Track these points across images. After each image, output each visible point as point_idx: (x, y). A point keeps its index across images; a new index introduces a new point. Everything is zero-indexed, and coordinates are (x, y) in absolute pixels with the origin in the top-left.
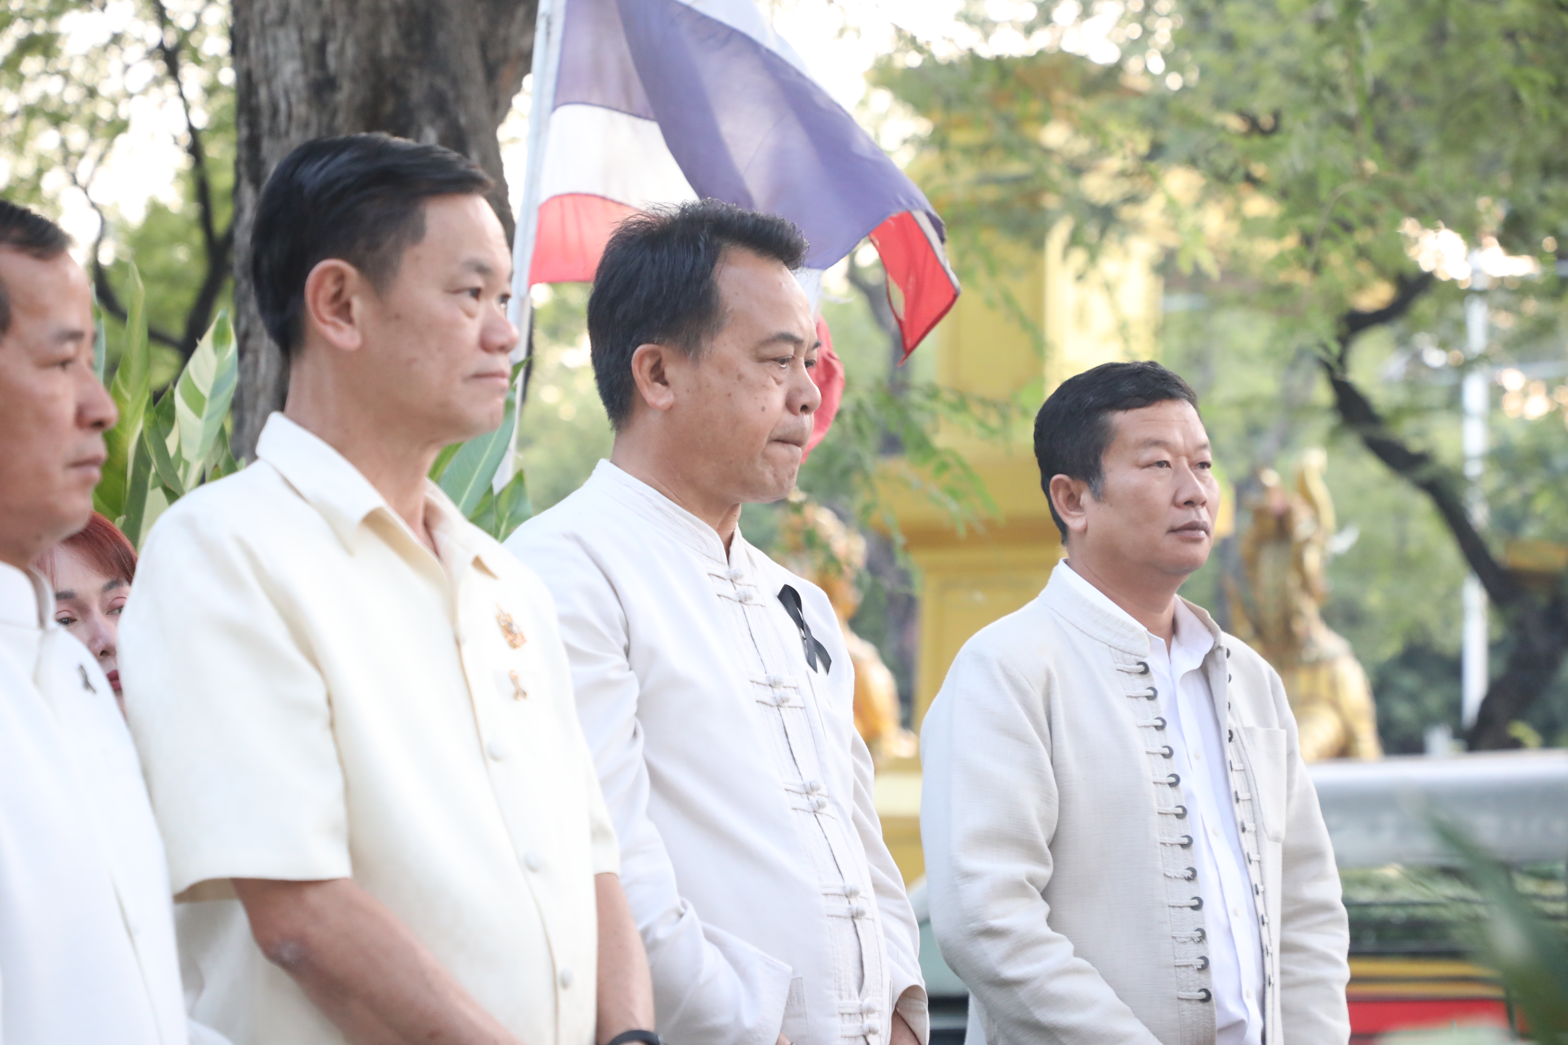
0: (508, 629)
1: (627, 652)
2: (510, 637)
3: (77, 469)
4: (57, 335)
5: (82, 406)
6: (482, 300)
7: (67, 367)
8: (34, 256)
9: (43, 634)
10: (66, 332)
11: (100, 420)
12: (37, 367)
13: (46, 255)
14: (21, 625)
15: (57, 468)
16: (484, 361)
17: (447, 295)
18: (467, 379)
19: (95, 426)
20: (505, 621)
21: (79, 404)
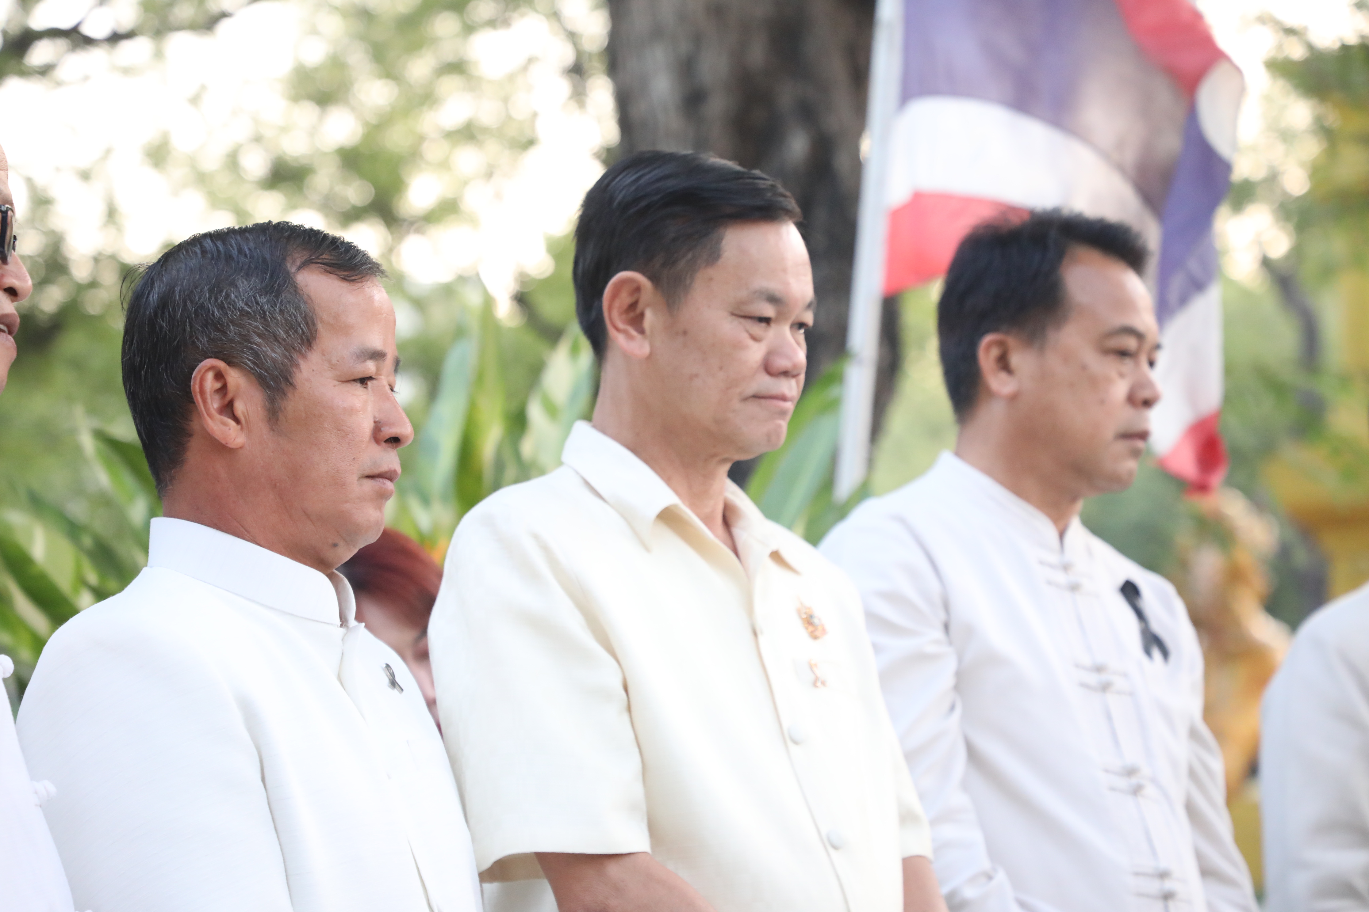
0: (809, 621)
1: (946, 627)
2: (811, 629)
3: (372, 481)
4: (358, 354)
5: (380, 422)
6: (773, 325)
7: (366, 384)
8: (342, 278)
9: (346, 631)
10: (367, 351)
11: (396, 436)
12: (339, 381)
13: (353, 278)
14: (325, 623)
15: (352, 478)
16: (765, 383)
17: (734, 317)
18: (745, 399)
19: (391, 442)
20: (805, 613)
21: (377, 420)
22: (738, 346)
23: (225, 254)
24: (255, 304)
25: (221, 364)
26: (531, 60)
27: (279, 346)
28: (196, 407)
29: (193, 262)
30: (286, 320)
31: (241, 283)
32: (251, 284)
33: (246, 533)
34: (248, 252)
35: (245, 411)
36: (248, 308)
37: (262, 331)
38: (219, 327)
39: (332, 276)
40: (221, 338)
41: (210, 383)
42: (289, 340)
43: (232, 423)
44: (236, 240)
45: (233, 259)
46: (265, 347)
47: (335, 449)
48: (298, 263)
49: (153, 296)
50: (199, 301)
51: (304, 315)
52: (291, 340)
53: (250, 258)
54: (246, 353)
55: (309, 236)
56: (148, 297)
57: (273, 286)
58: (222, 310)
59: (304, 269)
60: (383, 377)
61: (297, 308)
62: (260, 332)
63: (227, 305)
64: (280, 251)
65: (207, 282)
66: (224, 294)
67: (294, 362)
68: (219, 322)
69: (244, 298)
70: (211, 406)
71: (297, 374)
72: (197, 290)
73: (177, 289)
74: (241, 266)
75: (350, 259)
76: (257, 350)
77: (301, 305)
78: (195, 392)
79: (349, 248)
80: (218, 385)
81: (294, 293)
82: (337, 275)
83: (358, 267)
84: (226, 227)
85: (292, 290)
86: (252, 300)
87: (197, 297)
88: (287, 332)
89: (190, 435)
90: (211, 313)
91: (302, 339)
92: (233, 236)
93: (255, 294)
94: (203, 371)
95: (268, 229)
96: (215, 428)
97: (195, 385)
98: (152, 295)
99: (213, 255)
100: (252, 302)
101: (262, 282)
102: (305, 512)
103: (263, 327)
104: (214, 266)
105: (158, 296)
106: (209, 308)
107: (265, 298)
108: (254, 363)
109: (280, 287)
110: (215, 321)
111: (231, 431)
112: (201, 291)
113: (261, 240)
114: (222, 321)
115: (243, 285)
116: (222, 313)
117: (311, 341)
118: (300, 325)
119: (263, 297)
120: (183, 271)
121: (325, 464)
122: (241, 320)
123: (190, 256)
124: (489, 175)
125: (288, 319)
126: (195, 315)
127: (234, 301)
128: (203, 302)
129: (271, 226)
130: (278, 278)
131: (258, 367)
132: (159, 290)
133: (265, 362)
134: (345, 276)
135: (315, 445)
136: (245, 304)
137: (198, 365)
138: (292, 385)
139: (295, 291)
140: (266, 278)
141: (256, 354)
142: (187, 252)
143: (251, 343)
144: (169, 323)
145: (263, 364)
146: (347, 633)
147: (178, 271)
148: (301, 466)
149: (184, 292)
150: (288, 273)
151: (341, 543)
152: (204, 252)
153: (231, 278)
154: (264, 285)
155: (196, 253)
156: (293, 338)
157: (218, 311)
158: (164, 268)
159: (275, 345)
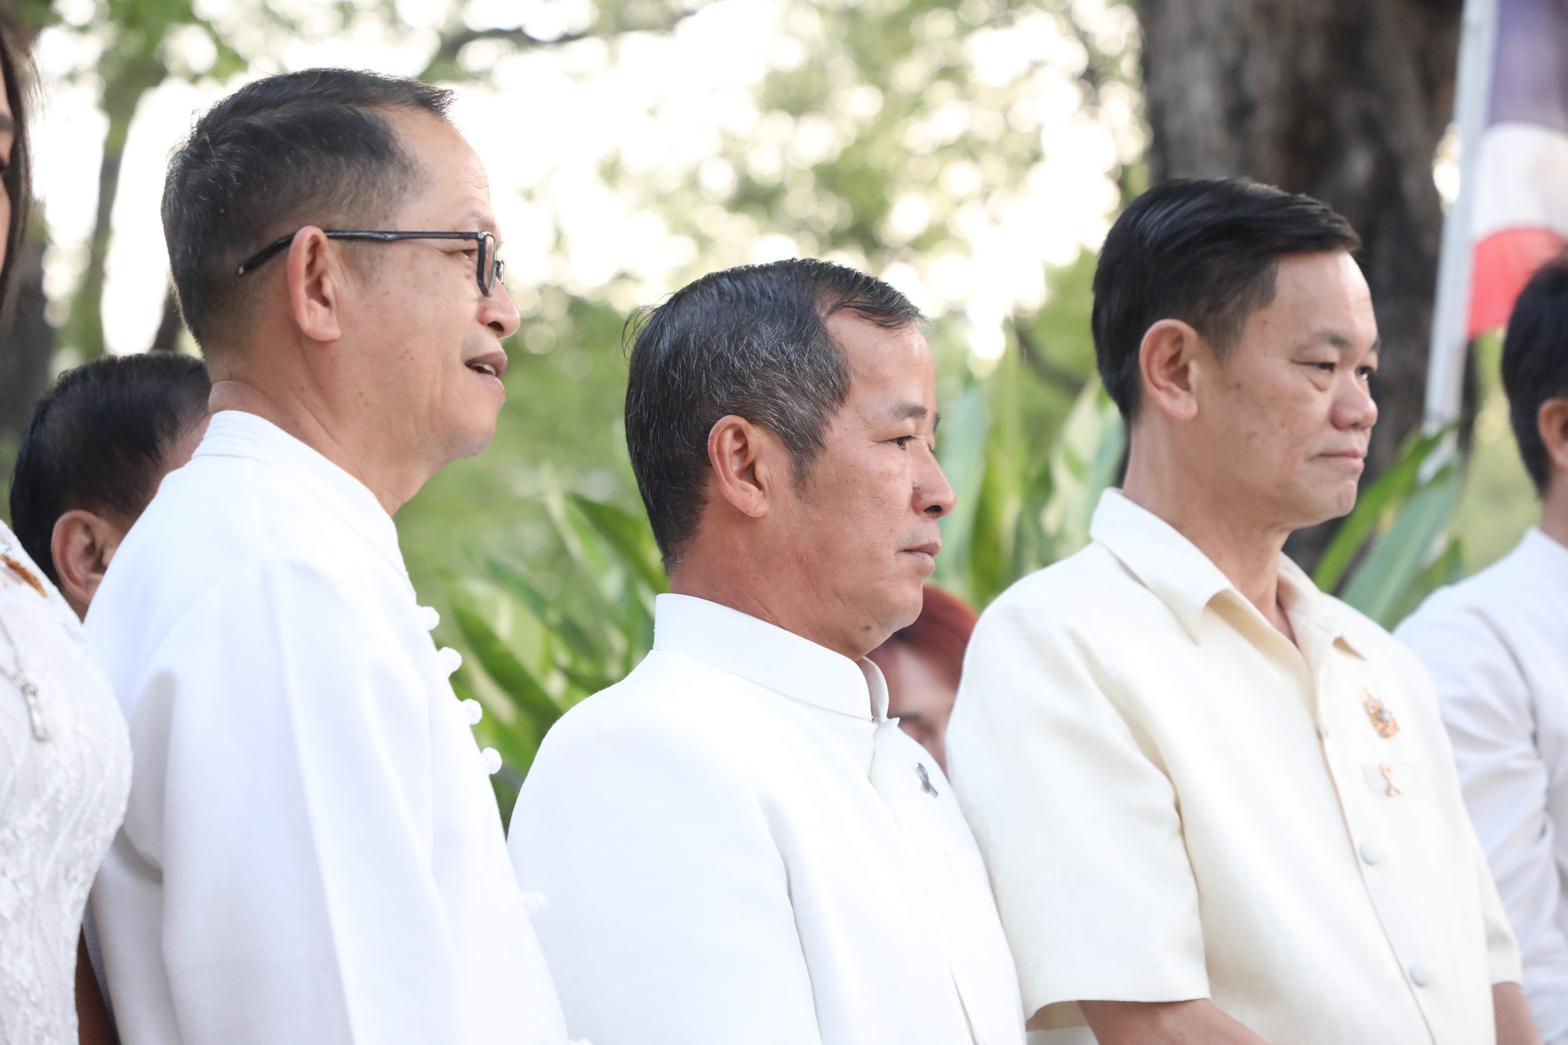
0: (1378, 716)
1: (1535, 738)
2: (1380, 726)
3: (911, 555)
4: (896, 410)
5: (919, 489)
6: (1337, 371)
7: (904, 445)
8: (878, 324)
9: (877, 727)
10: (906, 408)
11: (938, 505)
12: (874, 442)
13: (890, 324)
14: (855, 717)
15: (889, 553)
16: (1333, 439)
17: (1294, 365)
18: (1311, 459)
19: (932, 512)
20: (1373, 708)
21: (916, 486)
22: (1301, 398)
23: (746, 297)
24: (780, 354)
25: (741, 422)
26: (1036, 65)
27: (808, 401)
28: (714, 471)
29: (709, 305)
30: (816, 371)
31: (764, 330)
32: (776, 331)
33: (768, 614)
34: (771, 294)
35: (769, 475)
36: (772, 358)
37: (789, 384)
38: (740, 379)
39: (867, 321)
40: (741, 392)
41: (729, 443)
42: (818, 395)
43: (754, 488)
44: (757, 279)
45: (755, 301)
46: (792, 402)
47: (870, 519)
48: (829, 307)
49: (664, 343)
50: (717, 349)
51: (835, 366)
52: (821, 395)
53: (774, 301)
54: (770, 409)
55: (840, 276)
56: (657, 345)
57: (800, 333)
58: (743, 360)
59: (835, 314)
60: (922, 437)
61: (828, 358)
62: (786, 385)
63: (749, 354)
64: (808, 293)
65: (726, 328)
66: (745, 342)
67: (824, 419)
68: (739, 373)
69: (768, 347)
70: (730, 470)
71: (828, 434)
72: (715, 337)
73: (692, 336)
74: (764, 310)
75: (886, 302)
76: (782, 405)
77: (833, 355)
78: (712, 454)
79: (884, 289)
80: (738, 445)
81: (825, 342)
82: (873, 320)
83: (895, 312)
84: (744, 265)
85: (822, 338)
86: (777, 348)
87: (715, 346)
88: (816, 386)
89: (706, 502)
90: (731, 363)
91: (833, 393)
92: (753, 275)
93: (780, 342)
94: (722, 429)
95: (794, 267)
96: (735, 494)
97: (712, 446)
98: (662, 342)
99: (732, 297)
100: (777, 351)
101: (788, 328)
102: (834, 591)
103: (789, 380)
104: (733, 310)
105: (670, 344)
106: (728, 357)
107: (792, 346)
108: (779, 421)
109: (808, 334)
110: (735, 373)
111: (753, 497)
112: (719, 339)
113: (786, 279)
114: (744, 373)
115: (766, 330)
116: (743, 363)
117: (843, 396)
118: (832, 377)
119: (790, 345)
120: (698, 314)
121: (859, 536)
122: (765, 371)
123: (704, 298)
124: (986, 194)
125: (818, 371)
126: (712, 365)
127: (757, 351)
128: (721, 351)
129: (795, 264)
130: (806, 323)
131: (783, 424)
132: (671, 337)
133: (792, 419)
134: (881, 322)
135: (848, 514)
136: (769, 353)
137: (716, 422)
138: (823, 446)
139: (826, 339)
140: (792, 324)
141: (781, 411)
142: (702, 293)
143: (775, 397)
144: (683, 375)
145: (789, 421)
146: (879, 728)
147: (692, 315)
148: (831, 539)
149: (700, 339)
150: (817, 319)
151: (875, 627)
152: (721, 293)
153: (753, 324)
154: (790, 332)
155: (712, 294)
156: (823, 393)
157: (739, 361)
158: (676, 312)
159: (803, 400)
